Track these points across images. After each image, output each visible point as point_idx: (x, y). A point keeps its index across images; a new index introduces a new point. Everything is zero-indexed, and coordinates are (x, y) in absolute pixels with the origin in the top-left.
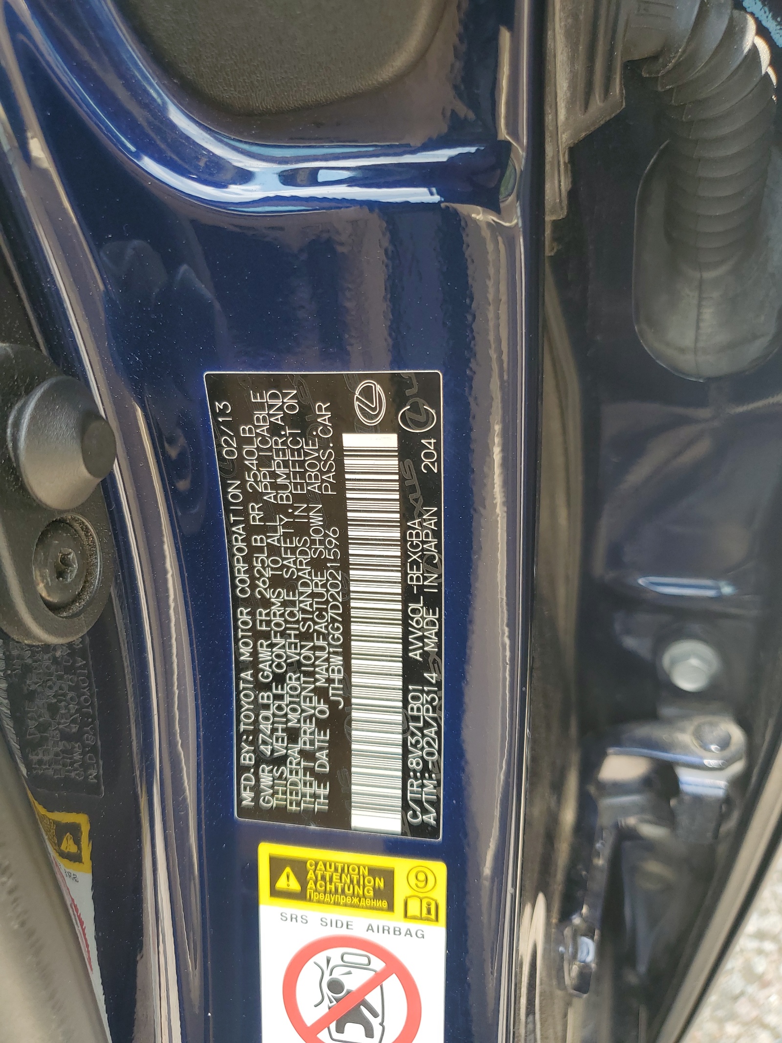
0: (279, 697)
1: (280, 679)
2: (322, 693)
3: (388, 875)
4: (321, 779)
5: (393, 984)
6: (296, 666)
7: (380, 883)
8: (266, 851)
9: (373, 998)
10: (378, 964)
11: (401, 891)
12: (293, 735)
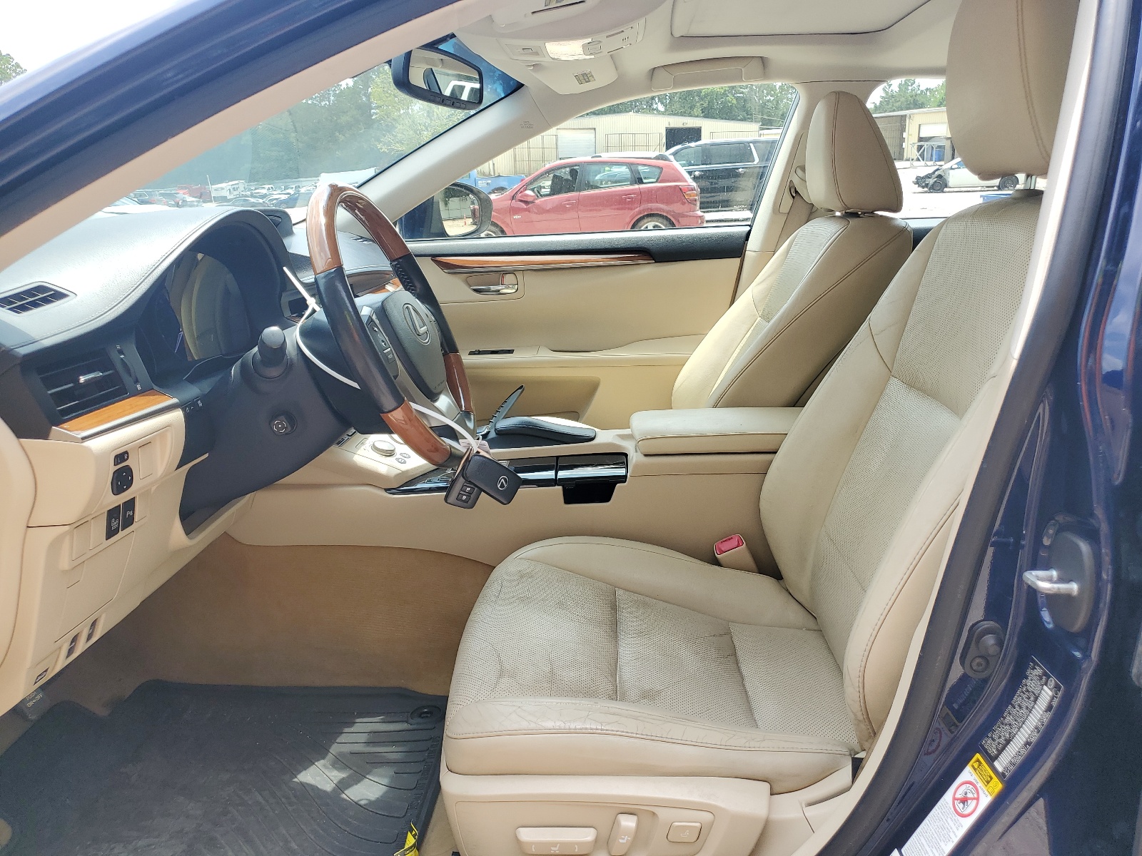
0: (1003, 728)
1: (1006, 725)
2: (1010, 733)
3: (991, 778)
4: (997, 750)
5: (975, 802)
6: (1010, 725)
7: (989, 779)
8: (978, 756)
9: (969, 801)
10: (976, 796)
11: (991, 784)
12: (1000, 737)
